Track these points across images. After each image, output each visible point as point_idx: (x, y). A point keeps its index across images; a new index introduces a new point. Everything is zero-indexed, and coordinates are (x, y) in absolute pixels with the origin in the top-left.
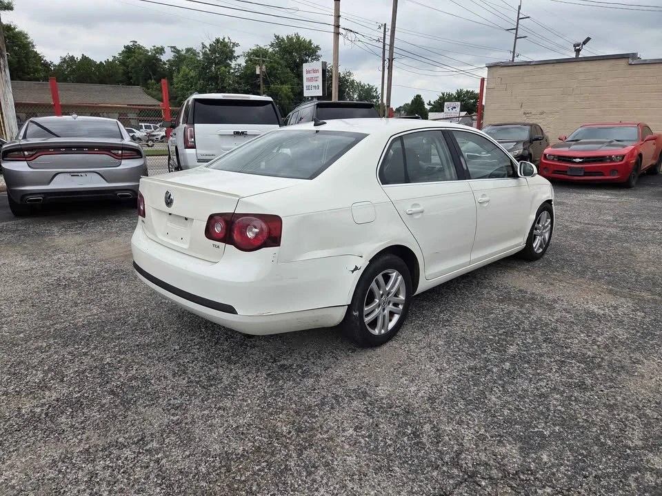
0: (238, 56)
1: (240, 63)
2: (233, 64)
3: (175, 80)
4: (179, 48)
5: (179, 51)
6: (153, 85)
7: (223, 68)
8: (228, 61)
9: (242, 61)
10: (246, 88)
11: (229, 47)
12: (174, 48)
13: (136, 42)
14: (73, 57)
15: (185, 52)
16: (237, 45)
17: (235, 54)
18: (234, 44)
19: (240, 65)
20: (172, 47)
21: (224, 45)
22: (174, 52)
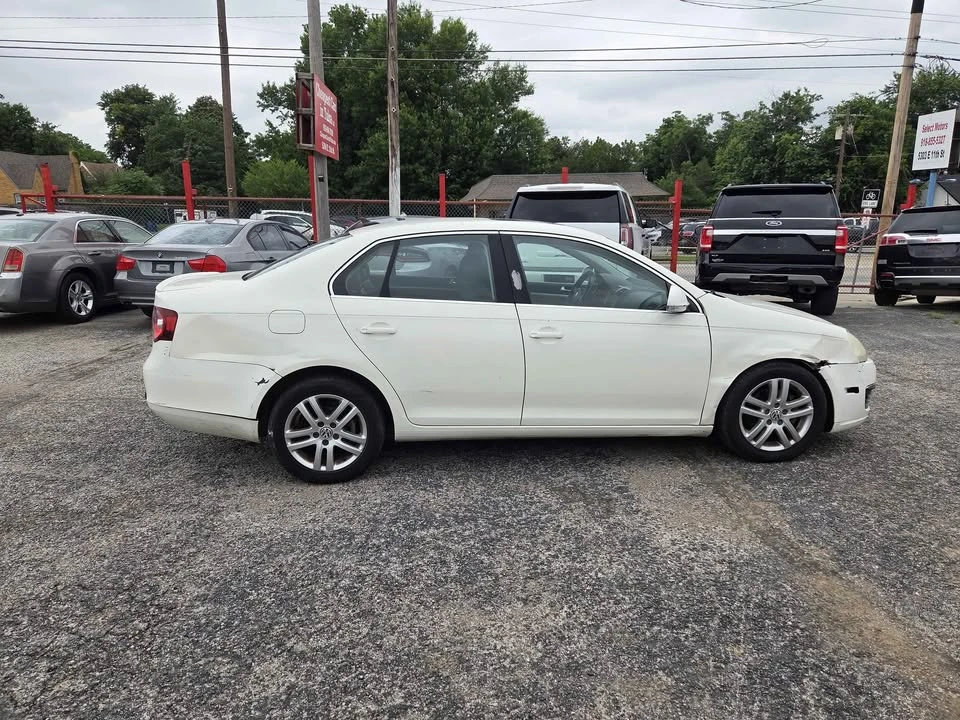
0: (817, 115)
1: (818, 124)
2: (807, 128)
3: (718, 158)
4: (733, 113)
5: (733, 117)
6: (687, 167)
7: (787, 136)
8: (800, 124)
9: (824, 122)
10: (821, 163)
11: (805, 103)
12: (726, 113)
13: (679, 112)
14: (587, 142)
15: (742, 117)
16: (819, 98)
17: (813, 113)
18: (813, 97)
19: (818, 128)
20: (723, 113)
21: (798, 100)
22: (725, 119)
